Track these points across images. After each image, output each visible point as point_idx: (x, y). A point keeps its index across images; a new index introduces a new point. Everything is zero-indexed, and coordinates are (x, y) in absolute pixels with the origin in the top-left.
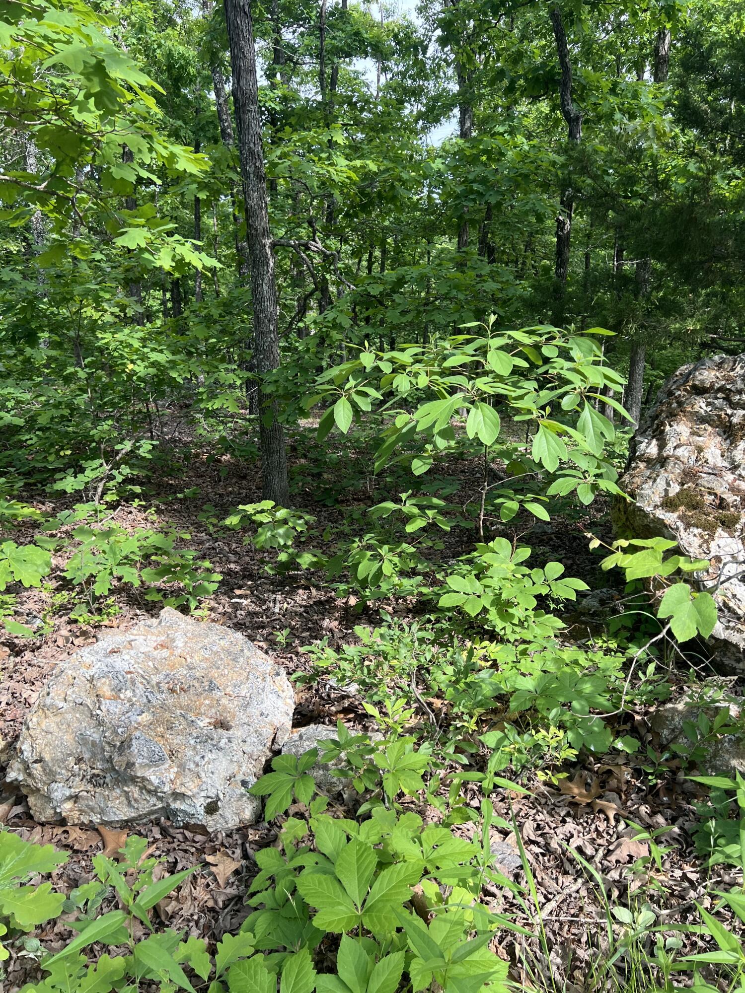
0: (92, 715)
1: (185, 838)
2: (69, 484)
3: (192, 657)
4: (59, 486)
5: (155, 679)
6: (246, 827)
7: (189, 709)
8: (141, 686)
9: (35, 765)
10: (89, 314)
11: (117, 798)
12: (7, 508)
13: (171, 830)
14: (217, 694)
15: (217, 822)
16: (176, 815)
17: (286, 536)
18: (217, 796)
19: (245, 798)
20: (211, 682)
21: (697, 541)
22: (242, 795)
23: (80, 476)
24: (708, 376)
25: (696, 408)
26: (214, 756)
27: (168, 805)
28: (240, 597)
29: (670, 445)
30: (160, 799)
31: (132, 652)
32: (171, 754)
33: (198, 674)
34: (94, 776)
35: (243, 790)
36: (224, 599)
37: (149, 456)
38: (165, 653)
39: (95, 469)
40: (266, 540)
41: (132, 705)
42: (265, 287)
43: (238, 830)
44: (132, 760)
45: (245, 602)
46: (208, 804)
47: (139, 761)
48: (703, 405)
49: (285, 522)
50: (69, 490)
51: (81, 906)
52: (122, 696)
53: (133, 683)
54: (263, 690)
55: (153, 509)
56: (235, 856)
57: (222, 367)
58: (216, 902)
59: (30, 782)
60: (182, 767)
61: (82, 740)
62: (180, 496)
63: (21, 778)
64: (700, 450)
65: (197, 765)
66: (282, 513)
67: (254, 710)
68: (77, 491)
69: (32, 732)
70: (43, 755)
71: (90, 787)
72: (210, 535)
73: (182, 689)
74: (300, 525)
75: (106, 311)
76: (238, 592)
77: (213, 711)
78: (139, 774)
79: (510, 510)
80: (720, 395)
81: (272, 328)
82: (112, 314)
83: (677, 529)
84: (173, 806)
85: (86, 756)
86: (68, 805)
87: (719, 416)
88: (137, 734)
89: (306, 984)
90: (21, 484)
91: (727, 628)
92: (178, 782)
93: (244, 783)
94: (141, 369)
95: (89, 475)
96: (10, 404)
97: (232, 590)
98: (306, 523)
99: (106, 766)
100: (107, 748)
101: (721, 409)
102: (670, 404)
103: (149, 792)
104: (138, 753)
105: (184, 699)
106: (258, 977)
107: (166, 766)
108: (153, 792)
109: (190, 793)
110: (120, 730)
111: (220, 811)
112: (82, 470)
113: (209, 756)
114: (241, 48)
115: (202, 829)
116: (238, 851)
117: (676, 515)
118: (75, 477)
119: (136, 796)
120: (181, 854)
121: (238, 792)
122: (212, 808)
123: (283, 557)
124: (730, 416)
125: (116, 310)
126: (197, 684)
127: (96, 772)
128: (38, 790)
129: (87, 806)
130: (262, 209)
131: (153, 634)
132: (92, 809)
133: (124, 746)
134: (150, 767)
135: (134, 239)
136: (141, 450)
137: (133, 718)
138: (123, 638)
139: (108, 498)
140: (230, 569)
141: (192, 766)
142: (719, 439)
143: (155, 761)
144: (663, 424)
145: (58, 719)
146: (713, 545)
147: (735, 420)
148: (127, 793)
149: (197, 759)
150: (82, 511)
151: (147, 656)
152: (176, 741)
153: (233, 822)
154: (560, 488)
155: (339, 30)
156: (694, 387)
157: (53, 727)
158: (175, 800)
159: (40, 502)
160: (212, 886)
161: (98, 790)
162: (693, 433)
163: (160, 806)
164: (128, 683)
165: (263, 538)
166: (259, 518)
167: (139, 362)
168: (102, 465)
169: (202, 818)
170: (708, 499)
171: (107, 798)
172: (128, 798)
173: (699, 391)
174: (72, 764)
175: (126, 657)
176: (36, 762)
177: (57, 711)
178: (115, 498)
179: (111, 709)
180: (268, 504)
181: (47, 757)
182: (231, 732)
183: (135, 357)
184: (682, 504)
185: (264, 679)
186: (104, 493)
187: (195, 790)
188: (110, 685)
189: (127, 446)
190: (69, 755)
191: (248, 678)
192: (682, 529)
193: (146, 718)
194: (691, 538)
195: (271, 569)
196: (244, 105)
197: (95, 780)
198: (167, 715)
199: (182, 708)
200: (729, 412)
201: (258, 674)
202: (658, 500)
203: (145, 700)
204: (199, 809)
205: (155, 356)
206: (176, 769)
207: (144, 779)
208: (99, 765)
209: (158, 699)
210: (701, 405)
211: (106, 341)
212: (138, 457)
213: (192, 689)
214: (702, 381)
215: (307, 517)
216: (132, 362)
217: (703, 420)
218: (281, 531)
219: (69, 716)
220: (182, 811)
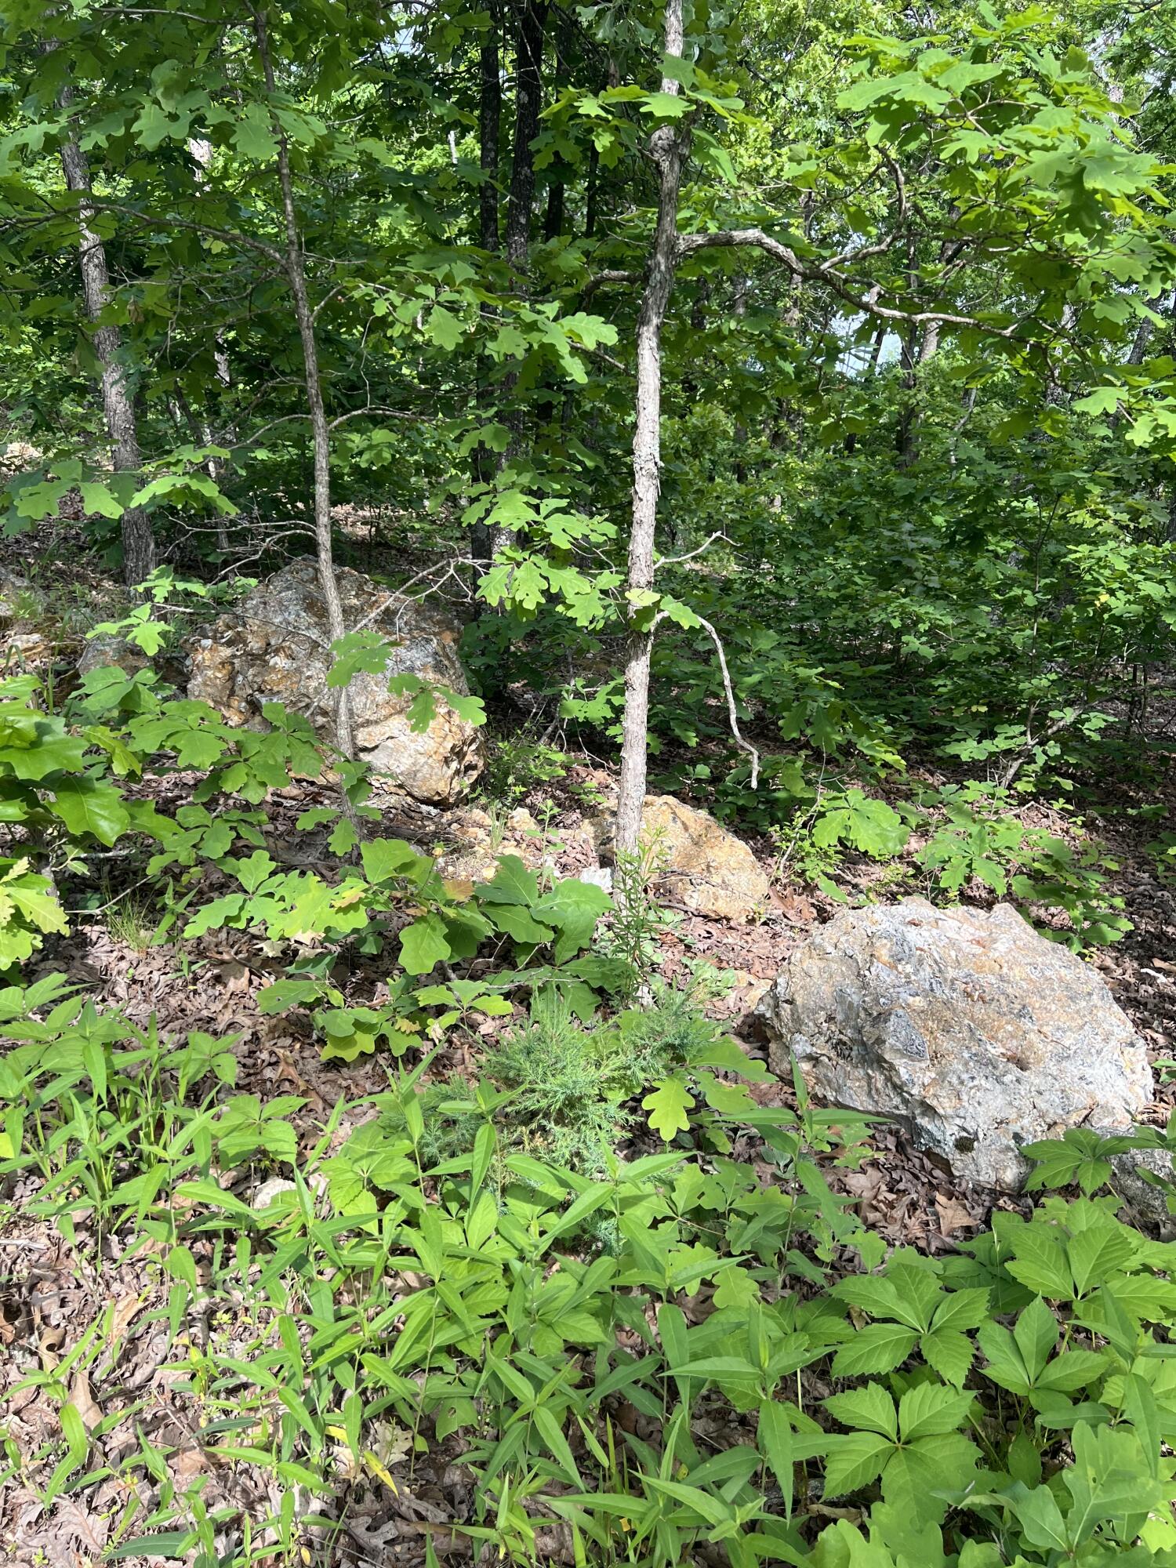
0: (859, 975)
1: (923, 1167)
2: (969, 750)
3: (1011, 968)
4: (952, 749)
5: (951, 973)
6: (1002, 1194)
7: (982, 1025)
8: (928, 969)
9: (786, 1005)
10: (1079, 520)
11: (859, 1080)
12: (868, 747)
13: (909, 1150)
14: (1026, 1024)
15: (966, 1167)
16: (920, 1136)
18: (976, 1133)
19: (1011, 1154)
20: (1024, 1007)
22: (1008, 1148)
23: (986, 743)
26: (988, 1086)
27: (914, 1118)
28: (1159, 970)
30: (905, 1102)
31: (935, 932)
32: (935, 1056)
33: (1010, 991)
34: (840, 1042)
35: (1012, 1143)
36: (1130, 965)
37: (1096, 737)
38: (978, 950)
39: (1010, 737)
41: (908, 983)
43: (992, 1191)
44: (884, 1037)
45: (1161, 979)
46: (962, 1138)
47: (891, 1041)
50: (965, 757)
51: (782, 1164)
52: (900, 968)
53: (920, 962)
54: (1099, 1052)
55: (1079, 820)
56: (974, 1212)
58: (929, 1244)
59: (777, 1025)
60: (942, 1076)
61: (840, 996)
62: (1130, 811)
63: (768, 1015)
65: (962, 1083)
67: (1072, 1069)
68: (974, 761)
69: (792, 967)
70: (796, 996)
71: (833, 1054)
72: (1156, 878)
73: (981, 998)
75: (1107, 518)
76: (1158, 963)
77: (1015, 1043)
78: (887, 1057)
82: (1116, 522)
84: (919, 1120)
85: (839, 1017)
86: (806, 1066)
88: (901, 1012)
89: (970, 1318)
90: (910, 738)
92: (932, 1091)
93: (1017, 1137)
94: (1119, 604)
95: (1000, 744)
96: (922, 627)
97: (1150, 958)
99: (856, 1036)
100: (862, 1015)
103: (895, 1087)
104: (894, 1036)
105: (980, 1011)
106: (922, 1287)
107: (923, 1065)
108: (898, 1088)
109: (941, 1111)
110: (882, 1000)
111: (974, 1153)
112: (993, 735)
113: (980, 1081)
115: (946, 1166)
116: (979, 1210)
118: (979, 742)
119: (879, 1085)
120: (910, 1176)
121: (1005, 1141)
122: (964, 1145)
125: (1124, 518)
126: (1002, 1000)
127: (845, 1039)
128: (781, 1036)
129: (826, 1076)
131: (972, 924)
132: (829, 1082)
133: (881, 1018)
134: (903, 1056)
135: (1102, 401)
136: (1087, 725)
137: (904, 996)
138: (931, 913)
139: (1020, 786)
140: (1164, 933)
141: (955, 1081)
143: (912, 1053)
145: (822, 964)
148: (870, 1077)
149: (965, 1076)
150: (976, 790)
151: (952, 943)
152: (945, 1044)
153: (987, 1177)
157: (815, 972)
158: (923, 1114)
159: (929, 771)
160: (932, 1227)
161: (841, 1062)
163: (904, 1112)
164: (914, 960)
167: (1120, 594)
168: (1023, 733)
169: (949, 1151)
171: (847, 1075)
172: (869, 1084)
174: (822, 1020)
175: (926, 934)
176: (787, 1001)
177: (824, 955)
178: (1031, 788)
179: (881, 974)
181: (799, 1001)
182: (1026, 1074)
183: (1116, 585)
185: (1106, 1040)
186: (1017, 777)
187: (950, 1112)
188: (890, 950)
189: (1069, 715)
190: (822, 1009)
191: (1081, 1028)
193: (918, 1002)
197: (840, 1048)
198: (948, 1014)
199: (972, 1019)
201: (1100, 1031)
203: (927, 987)
204: (948, 1138)
205: (1149, 588)
206: (933, 1075)
207: (892, 1067)
208: (849, 1032)
209: (943, 993)
211: (1078, 555)
212: (1083, 738)
213: (994, 1003)
216: (1112, 592)
219: (834, 966)
220: (928, 1132)
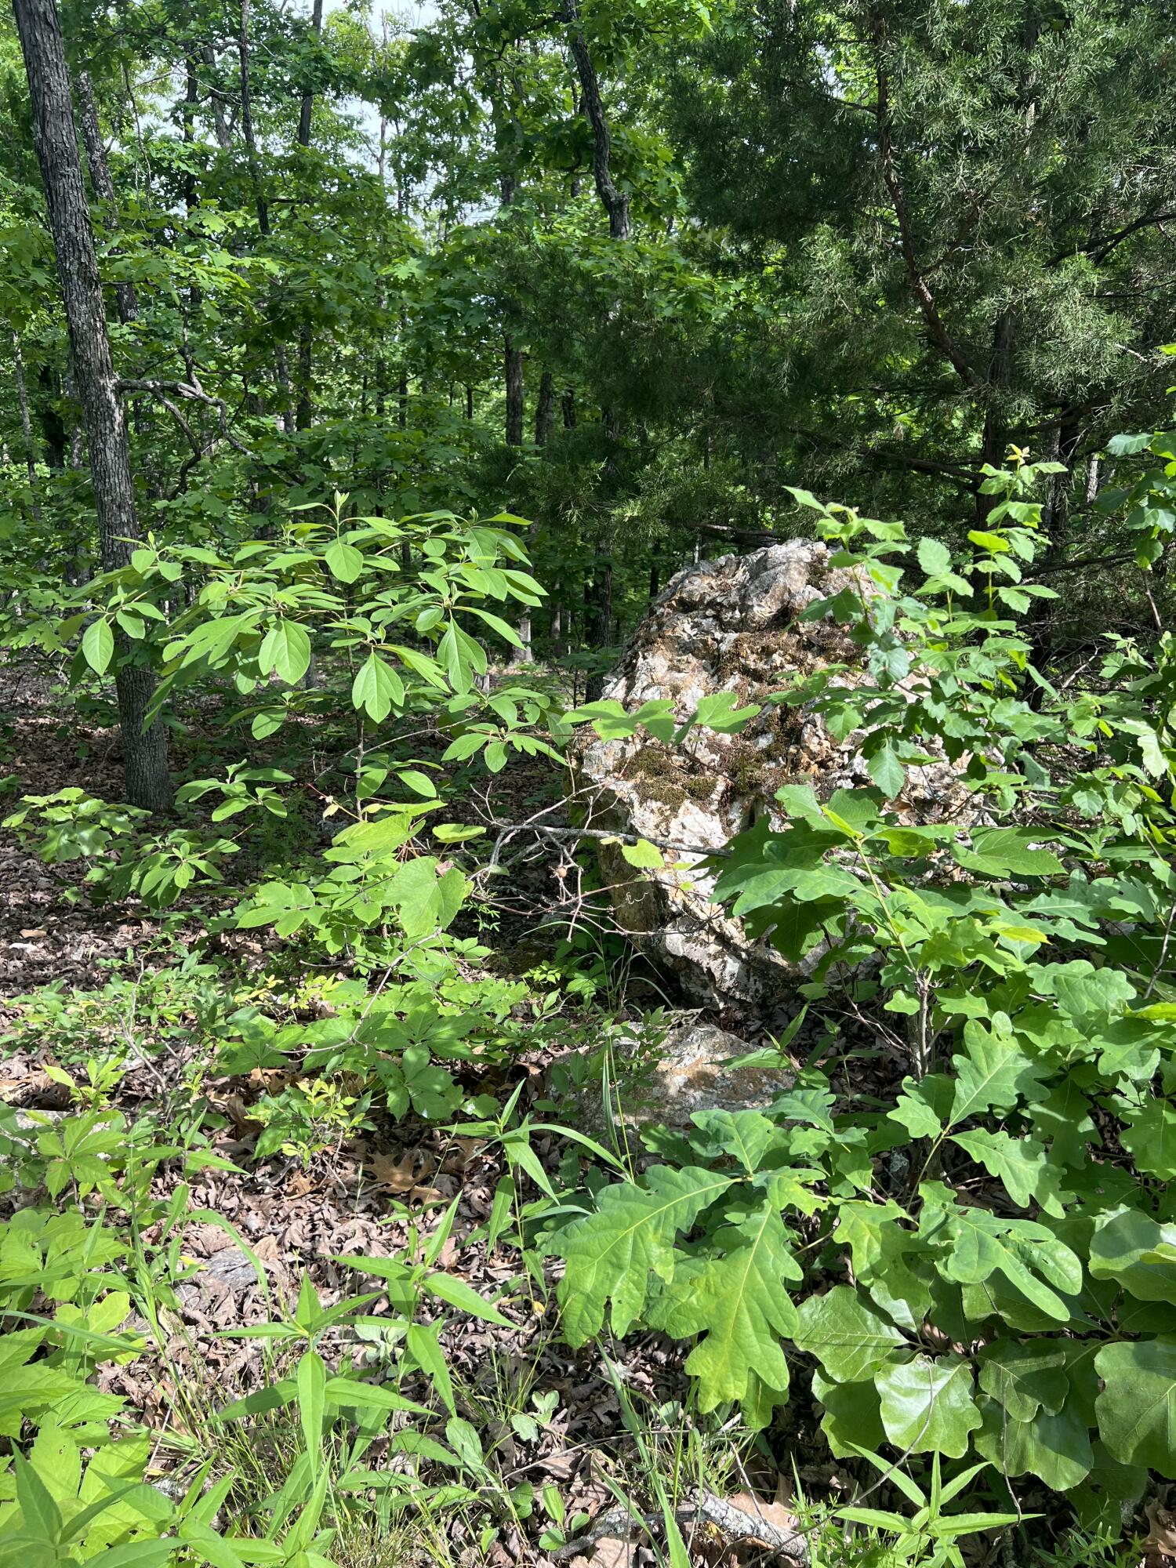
17: (94, 842)
21: (654, 819)
24: (701, 585)
25: (678, 632)
29: (639, 685)
40: (59, 850)
42: (110, 455)
48: (687, 627)
49: (93, 819)
57: (36, 580)
64: (676, 691)
66: (91, 806)
74: (120, 824)
79: (372, 782)
80: (709, 612)
81: (124, 518)
83: (631, 804)
87: (705, 642)
91: (688, 940)
98: (132, 819)
101: (708, 633)
102: (649, 626)
114: (44, 78)
117: (631, 783)
123: (95, 875)
124: (719, 642)
130: (95, 330)
142: (705, 674)
144: (635, 656)
146: (674, 824)
147: (724, 647)
154: (460, 749)
155: (291, 51)
156: (681, 601)
162: (671, 668)
165: (54, 846)
166: (52, 814)
170: (678, 760)
173: (687, 607)
180: (72, 793)
184: (641, 768)
192: (636, 804)
194: (647, 814)
195: (75, 894)
196: (55, 166)
200: (718, 635)
202: (610, 763)
210: (685, 628)
214: (691, 594)
215: (135, 811)
217: (686, 648)
218: (86, 834)
